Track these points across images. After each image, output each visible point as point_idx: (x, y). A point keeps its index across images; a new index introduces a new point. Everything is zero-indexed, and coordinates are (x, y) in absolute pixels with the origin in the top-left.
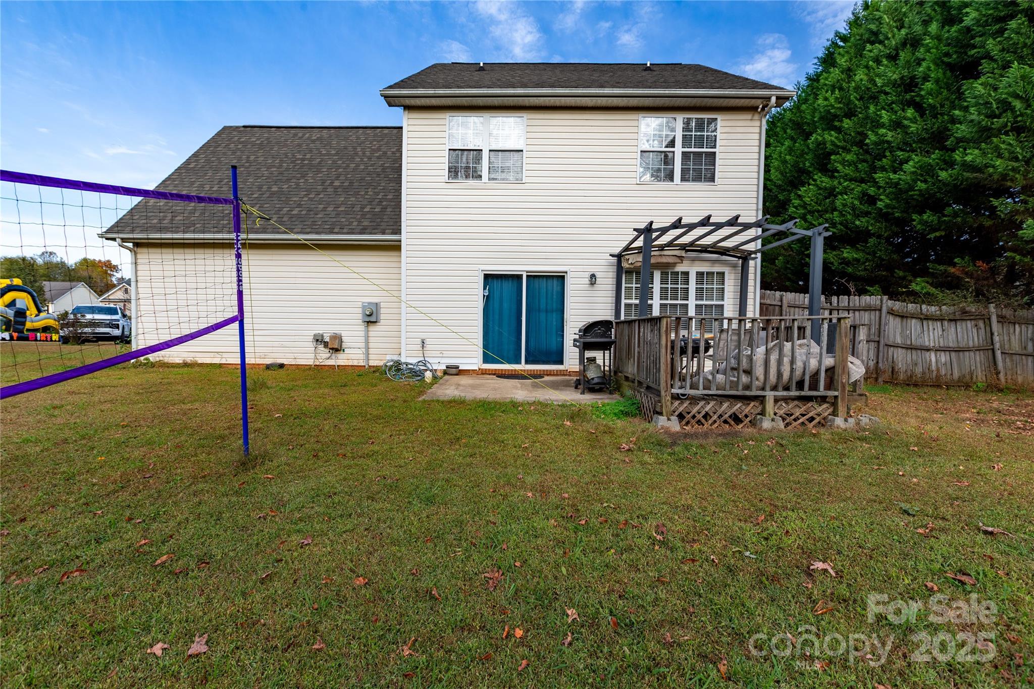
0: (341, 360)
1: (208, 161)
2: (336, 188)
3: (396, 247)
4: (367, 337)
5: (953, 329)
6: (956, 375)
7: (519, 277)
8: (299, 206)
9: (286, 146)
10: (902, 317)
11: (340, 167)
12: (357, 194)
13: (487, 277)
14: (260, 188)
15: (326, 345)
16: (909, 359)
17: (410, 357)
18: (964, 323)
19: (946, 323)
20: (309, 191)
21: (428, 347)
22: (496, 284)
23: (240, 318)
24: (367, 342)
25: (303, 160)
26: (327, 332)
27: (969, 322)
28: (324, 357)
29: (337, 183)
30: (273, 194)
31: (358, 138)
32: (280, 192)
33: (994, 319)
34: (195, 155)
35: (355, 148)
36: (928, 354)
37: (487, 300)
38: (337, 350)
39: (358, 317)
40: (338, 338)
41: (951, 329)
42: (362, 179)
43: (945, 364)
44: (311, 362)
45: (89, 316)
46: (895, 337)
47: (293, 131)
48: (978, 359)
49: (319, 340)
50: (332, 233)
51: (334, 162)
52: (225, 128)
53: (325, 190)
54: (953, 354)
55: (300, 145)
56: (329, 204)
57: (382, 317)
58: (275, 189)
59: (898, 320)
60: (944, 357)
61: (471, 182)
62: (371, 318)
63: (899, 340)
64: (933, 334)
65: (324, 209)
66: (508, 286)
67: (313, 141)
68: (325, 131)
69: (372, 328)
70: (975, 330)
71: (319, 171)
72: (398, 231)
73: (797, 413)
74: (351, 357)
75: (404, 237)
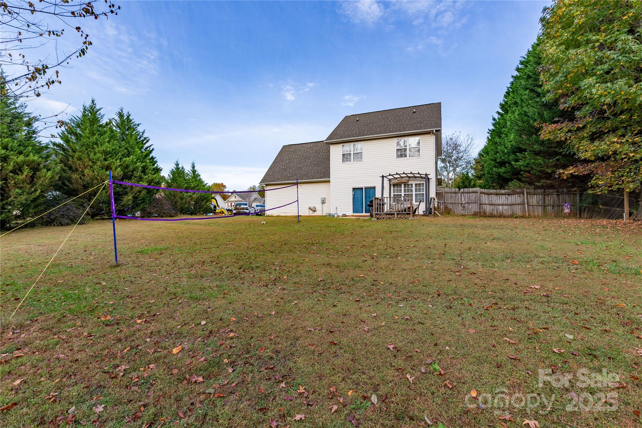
0: (315, 214)
1: (280, 159)
2: (314, 165)
3: (329, 182)
4: (322, 207)
5: (510, 198)
6: (510, 213)
7: (362, 188)
8: (305, 171)
9: (301, 151)
10: (488, 194)
11: (315, 157)
12: (320, 166)
13: (354, 189)
14: (294, 166)
15: (312, 210)
16: (491, 208)
17: (333, 212)
18: (514, 196)
19: (507, 196)
20: (307, 166)
21: (338, 209)
22: (356, 190)
23: (298, 201)
24: (322, 209)
25: (305, 155)
26: (312, 206)
27: (516, 195)
28: (311, 213)
29: (314, 163)
30: (298, 168)
31: (321, 146)
32: (300, 167)
33: (525, 193)
34: (277, 157)
35: (320, 150)
36: (499, 206)
37: (354, 195)
38: (314, 211)
39: (320, 202)
40: (315, 208)
41: (510, 197)
42: (322, 161)
43: (506, 210)
44: (308, 215)
45: (242, 206)
46: (485, 201)
47: (302, 145)
48: (519, 207)
49: (310, 209)
50: (313, 179)
51: (314, 155)
52: (284, 146)
53: (311, 165)
54: (509, 206)
55: (304, 150)
56: (312, 170)
57: (326, 201)
58: (298, 166)
59: (486, 196)
60: (505, 207)
61: (348, 163)
62: (323, 202)
63: (487, 202)
64: (502, 199)
65: (311, 172)
66: (359, 191)
67: (308, 148)
68: (312, 144)
69: (324, 204)
70: (519, 198)
71: (310, 159)
72: (329, 178)
73: (402, 217)
74: (318, 213)
75: (331, 179)
